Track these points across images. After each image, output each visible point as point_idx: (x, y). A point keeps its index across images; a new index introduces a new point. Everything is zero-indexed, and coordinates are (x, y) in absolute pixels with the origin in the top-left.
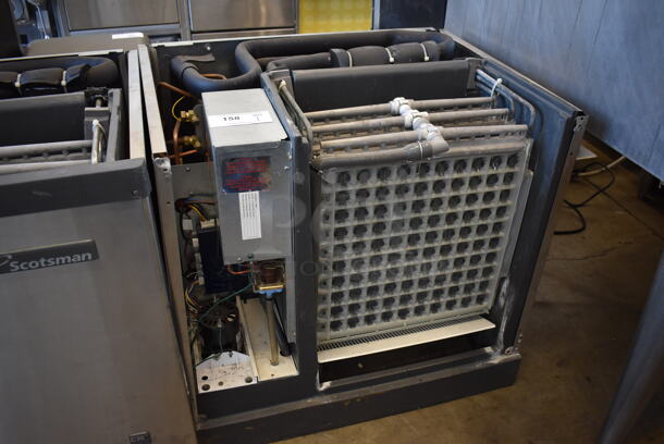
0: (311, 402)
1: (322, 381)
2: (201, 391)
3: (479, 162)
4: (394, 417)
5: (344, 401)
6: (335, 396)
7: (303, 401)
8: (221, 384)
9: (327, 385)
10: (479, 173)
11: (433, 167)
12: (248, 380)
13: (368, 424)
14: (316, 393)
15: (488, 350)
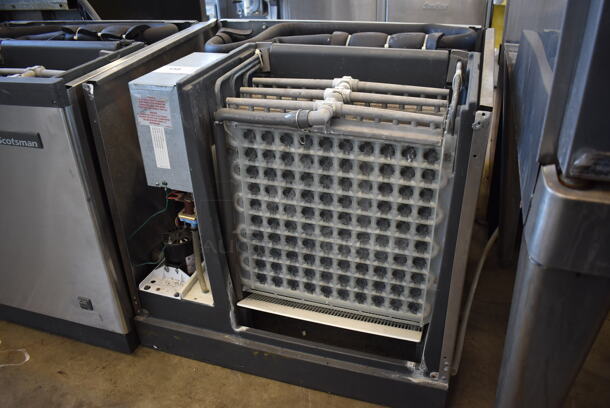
0: (227, 337)
1: (240, 324)
2: (142, 289)
3: (387, 149)
4: (304, 389)
5: (255, 350)
6: (248, 341)
7: (221, 334)
8: (158, 289)
9: (244, 328)
10: (389, 161)
11: (336, 144)
12: (177, 295)
13: (278, 383)
14: (231, 332)
15: (410, 365)
